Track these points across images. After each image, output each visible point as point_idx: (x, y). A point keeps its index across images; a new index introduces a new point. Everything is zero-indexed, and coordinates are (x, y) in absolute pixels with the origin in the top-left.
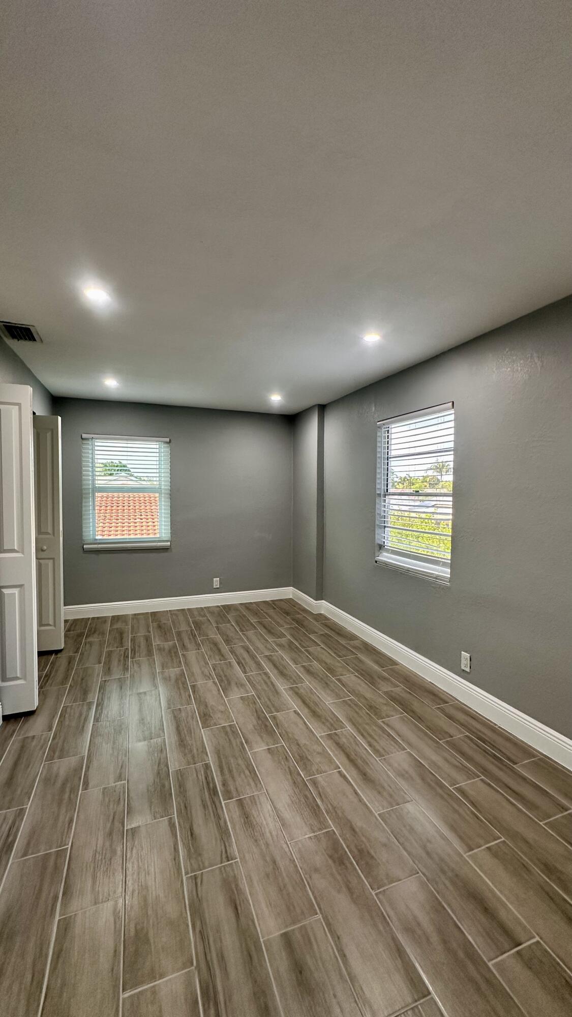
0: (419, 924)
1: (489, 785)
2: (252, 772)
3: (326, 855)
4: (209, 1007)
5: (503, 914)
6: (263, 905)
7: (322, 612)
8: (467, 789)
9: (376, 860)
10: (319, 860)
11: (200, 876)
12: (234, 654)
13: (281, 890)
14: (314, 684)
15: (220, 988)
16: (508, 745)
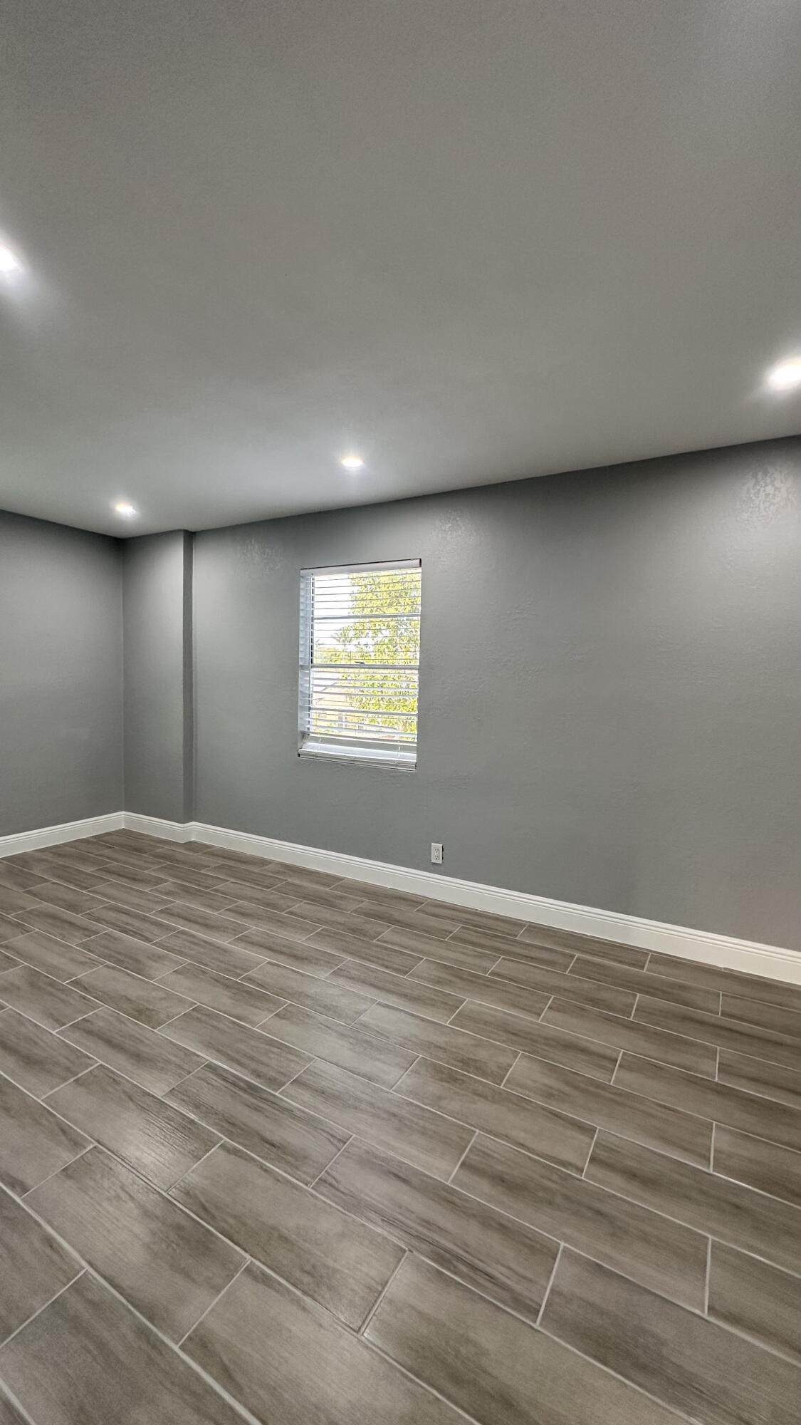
0: (551, 1087)
1: (512, 961)
2: (280, 1046)
3: (437, 1081)
4: (455, 1267)
5: (593, 1048)
6: (422, 1156)
7: (193, 839)
8: (498, 970)
9: (480, 1061)
10: (435, 1088)
11: (327, 1176)
12: (102, 922)
13: (423, 1133)
14: (265, 926)
15: (450, 1246)
16: (500, 924)
